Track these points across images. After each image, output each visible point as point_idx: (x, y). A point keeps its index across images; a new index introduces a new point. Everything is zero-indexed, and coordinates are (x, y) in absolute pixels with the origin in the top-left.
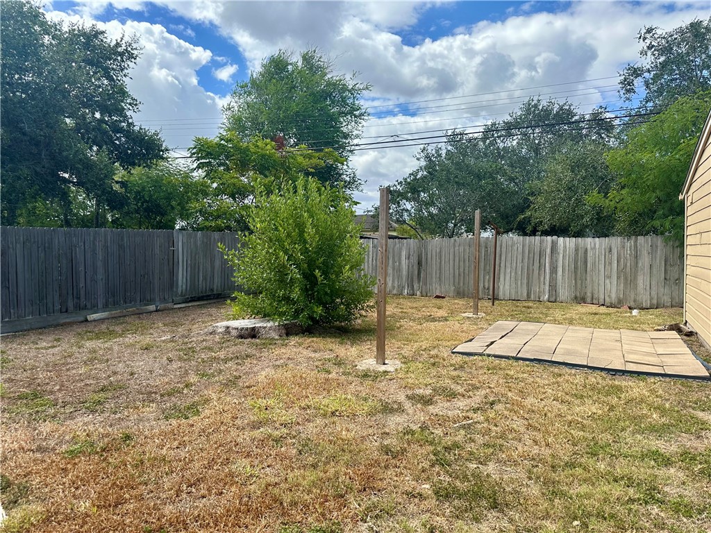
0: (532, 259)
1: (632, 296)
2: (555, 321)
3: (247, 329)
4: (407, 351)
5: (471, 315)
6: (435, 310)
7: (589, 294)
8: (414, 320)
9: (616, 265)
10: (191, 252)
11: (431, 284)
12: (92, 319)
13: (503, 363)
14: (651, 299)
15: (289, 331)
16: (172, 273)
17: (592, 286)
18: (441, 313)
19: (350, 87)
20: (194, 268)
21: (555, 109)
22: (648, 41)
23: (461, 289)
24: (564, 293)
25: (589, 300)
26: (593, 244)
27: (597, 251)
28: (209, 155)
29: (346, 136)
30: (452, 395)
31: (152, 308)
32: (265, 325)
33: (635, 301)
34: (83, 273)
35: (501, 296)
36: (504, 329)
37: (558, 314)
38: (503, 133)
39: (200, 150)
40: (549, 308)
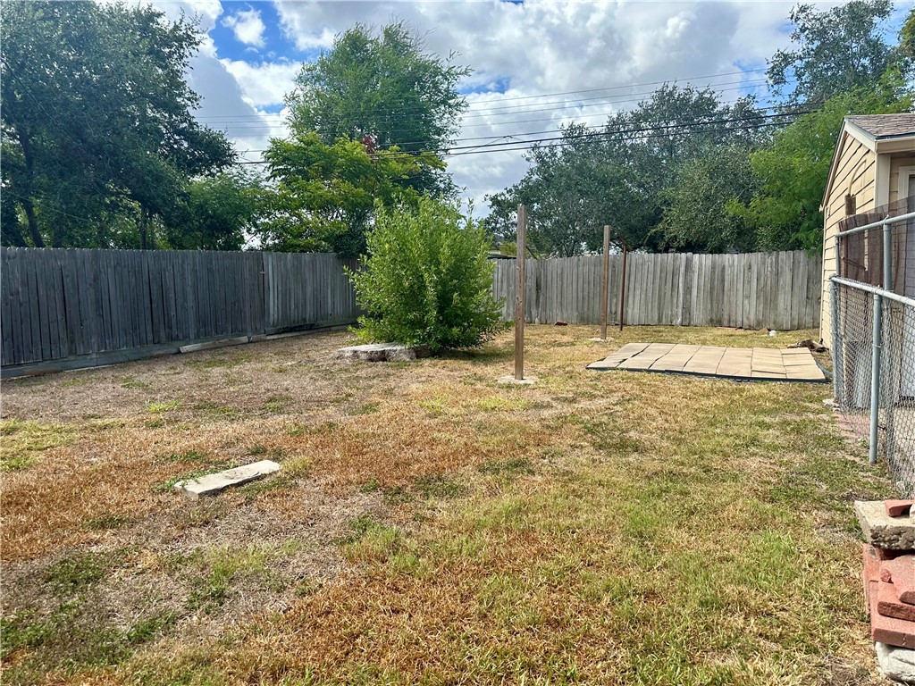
0: (664, 279)
1: (772, 317)
2: (687, 342)
3: (377, 352)
4: (541, 368)
5: (599, 339)
6: (560, 336)
7: (726, 317)
8: (539, 346)
9: (755, 283)
10: (282, 277)
11: (551, 310)
12: (185, 351)
13: (637, 374)
14: (792, 320)
15: (419, 354)
16: (263, 301)
17: (730, 309)
18: (565, 339)
19: (445, 70)
20: (285, 295)
21: (694, 98)
22: (801, 23)
23: (585, 316)
24: (698, 315)
25: (725, 323)
26: (733, 261)
27: (736, 268)
28: (285, 159)
29: (439, 131)
30: (592, 397)
31: (244, 339)
32: (395, 348)
33: (775, 323)
34: (173, 299)
35: (629, 321)
36: (635, 350)
37: (691, 336)
38: (631, 127)
39: (276, 154)
40: (682, 332)
